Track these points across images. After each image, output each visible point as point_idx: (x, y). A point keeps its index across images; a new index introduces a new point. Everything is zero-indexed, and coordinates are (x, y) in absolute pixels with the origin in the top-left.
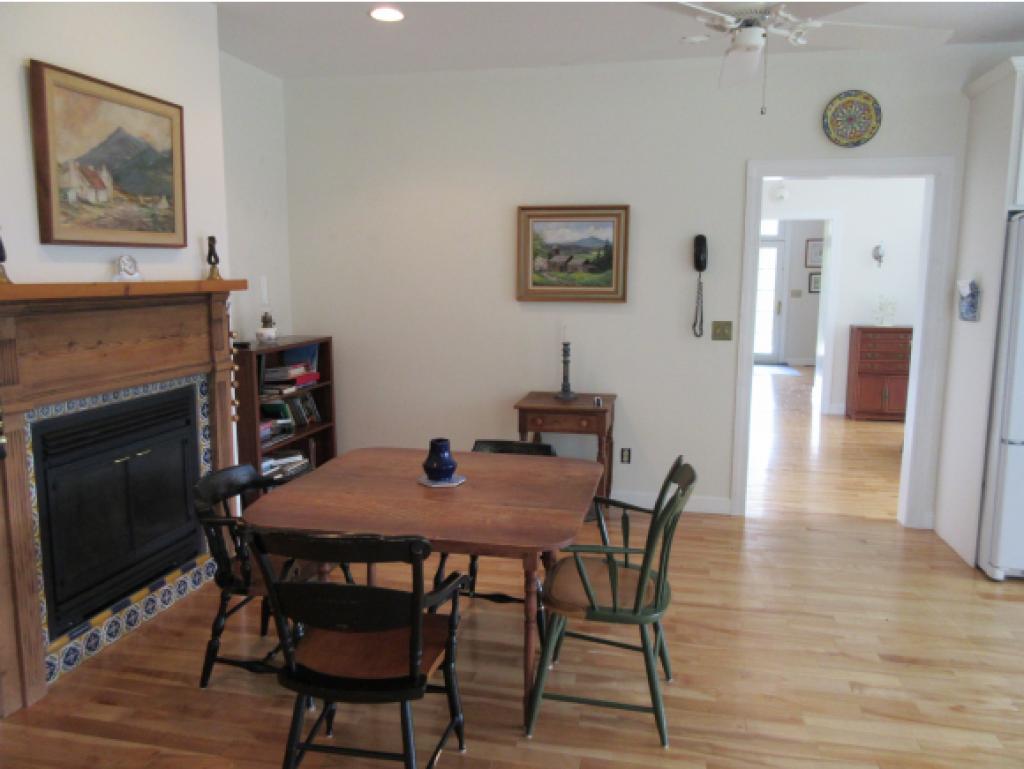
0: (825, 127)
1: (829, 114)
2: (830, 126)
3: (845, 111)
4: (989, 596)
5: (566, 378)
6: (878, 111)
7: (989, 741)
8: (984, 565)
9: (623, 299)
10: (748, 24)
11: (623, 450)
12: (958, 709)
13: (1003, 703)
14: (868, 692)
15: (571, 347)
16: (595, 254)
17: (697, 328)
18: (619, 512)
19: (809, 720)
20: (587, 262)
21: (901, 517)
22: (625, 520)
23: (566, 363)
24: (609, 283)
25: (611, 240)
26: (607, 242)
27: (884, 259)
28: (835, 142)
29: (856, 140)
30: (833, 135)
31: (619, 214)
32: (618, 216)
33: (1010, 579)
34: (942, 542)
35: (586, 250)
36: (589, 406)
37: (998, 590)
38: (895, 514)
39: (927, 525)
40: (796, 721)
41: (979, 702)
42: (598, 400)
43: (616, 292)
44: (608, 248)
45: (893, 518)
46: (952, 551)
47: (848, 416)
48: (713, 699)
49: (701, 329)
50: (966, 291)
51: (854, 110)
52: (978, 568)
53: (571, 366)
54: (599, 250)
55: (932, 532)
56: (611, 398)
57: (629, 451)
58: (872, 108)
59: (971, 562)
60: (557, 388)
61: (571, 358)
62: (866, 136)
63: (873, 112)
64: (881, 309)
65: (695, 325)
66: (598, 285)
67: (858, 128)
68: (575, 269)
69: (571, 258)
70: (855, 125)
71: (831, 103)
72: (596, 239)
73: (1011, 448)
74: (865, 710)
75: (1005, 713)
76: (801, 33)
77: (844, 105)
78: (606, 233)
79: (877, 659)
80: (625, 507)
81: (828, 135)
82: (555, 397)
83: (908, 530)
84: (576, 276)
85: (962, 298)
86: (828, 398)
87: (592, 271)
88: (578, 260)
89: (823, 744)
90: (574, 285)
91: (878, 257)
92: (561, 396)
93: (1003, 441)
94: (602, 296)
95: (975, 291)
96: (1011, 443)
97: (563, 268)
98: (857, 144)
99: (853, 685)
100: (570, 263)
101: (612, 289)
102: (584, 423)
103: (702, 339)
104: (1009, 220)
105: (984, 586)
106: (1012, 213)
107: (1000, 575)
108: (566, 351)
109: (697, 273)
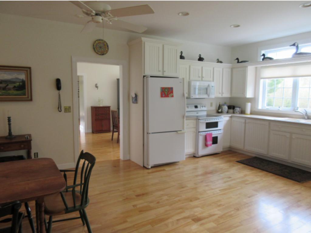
0: (94, 49)
1: (95, 45)
2: (95, 48)
3: (99, 45)
4: (149, 173)
5: (10, 130)
6: (108, 46)
7: (168, 208)
8: (146, 166)
9: (31, 100)
10: (97, 15)
11: (35, 153)
12: (158, 203)
13: (165, 198)
14: (138, 206)
15: (11, 118)
16: (18, 84)
17: (60, 109)
18: (63, 173)
19: (128, 220)
20: (15, 87)
21: (121, 158)
22: (65, 176)
23: (9, 124)
24: (25, 95)
25: (24, 79)
26: (23, 80)
27: (99, 87)
28: (97, 53)
29: (102, 53)
30: (96, 51)
31: (28, 70)
32: (27, 71)
33: (152, 167)
34: (133, 162)
35: (14, 82)
36: (24, 139)
37: (150, 171)
38: (119, 157)
39: (128, 158)
40: (125, 222)
41: (161, 199)
42: (27, 137)
43: (28, 97)
44: (23, 82)
45: (119, 158)
46: (136, 164)
47: (93, 132)
48: (100, 225)
49: (61, 109)
50: (134, 96)
51: (102, 45)
52: (144, 167)
53: (12, 126)
54: (19, 82)
55: (129, 160)
56: (30, 135)
57: (37, 153)
58: (106, 45)
59: (142, 165)
60: (7, 134)
61: (12, 123)
62: (105, 52)
63: (106, 46)
64: (99, 101)
65: (59, 108)
66: (20, 95)
67: (103, 50)
68: (9, 89)
69: (8, 85)
70: (102, 49)
71: (95, 42)
72: (18, 78)
73: (150, 135)
74: (140, 211)
75: (167, 200)
76: (111, 21)
77: (99, 43)
78: (22, 76)
79: (135, 197)
80: (64, 171)
81: (95, 51)
82: (6, 138)
83: (124, 161)
84: (11, 92)
85: (133, 98)
86: (86, 128)
87: (17, 90)
88: (11, 86)
89: (136, 225)
90: (10, 95)
91: (97, 87)
92: (8, 137)
93: (147, 133)
94: (21, 99)
95: (136, 96)
96: (150, 133)
97: (4, 89)
98: (103, 54)
99: (134, 206)
100: (7, 87)
101: (26, 96)
102: (22, 146)
103: (61, 112)
104: (144, 78)
105: (147, 171)
106: (144, 76)
107: (150, 167)
108: (9, 119)
109: (58, 91)
